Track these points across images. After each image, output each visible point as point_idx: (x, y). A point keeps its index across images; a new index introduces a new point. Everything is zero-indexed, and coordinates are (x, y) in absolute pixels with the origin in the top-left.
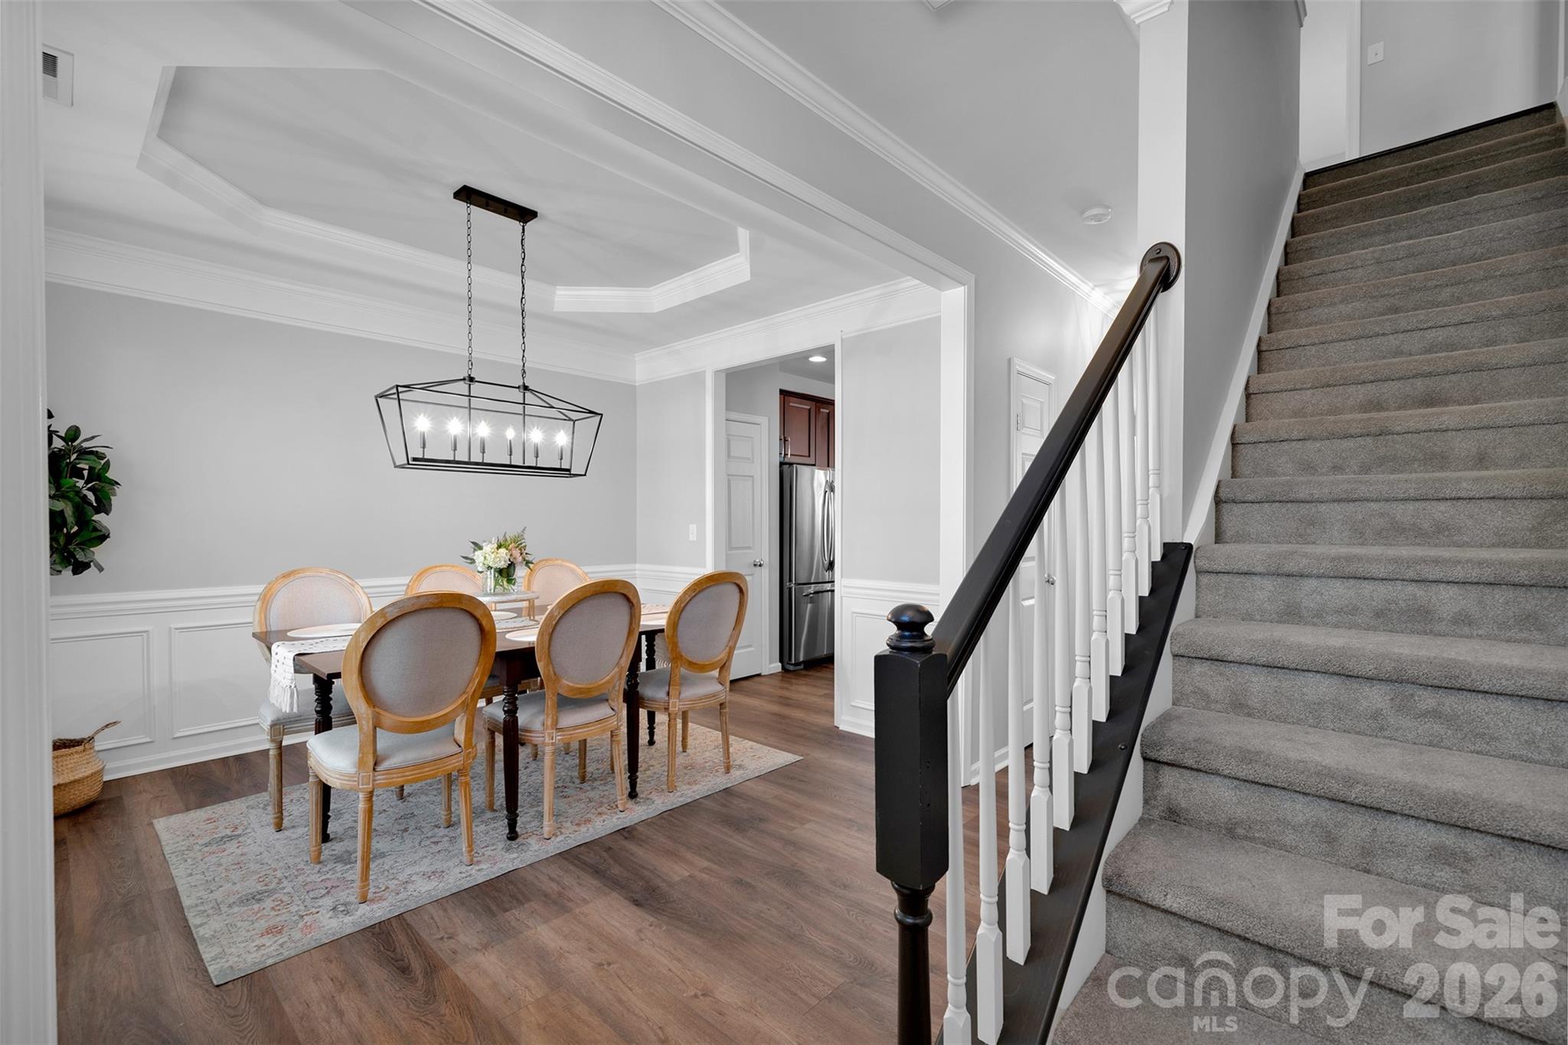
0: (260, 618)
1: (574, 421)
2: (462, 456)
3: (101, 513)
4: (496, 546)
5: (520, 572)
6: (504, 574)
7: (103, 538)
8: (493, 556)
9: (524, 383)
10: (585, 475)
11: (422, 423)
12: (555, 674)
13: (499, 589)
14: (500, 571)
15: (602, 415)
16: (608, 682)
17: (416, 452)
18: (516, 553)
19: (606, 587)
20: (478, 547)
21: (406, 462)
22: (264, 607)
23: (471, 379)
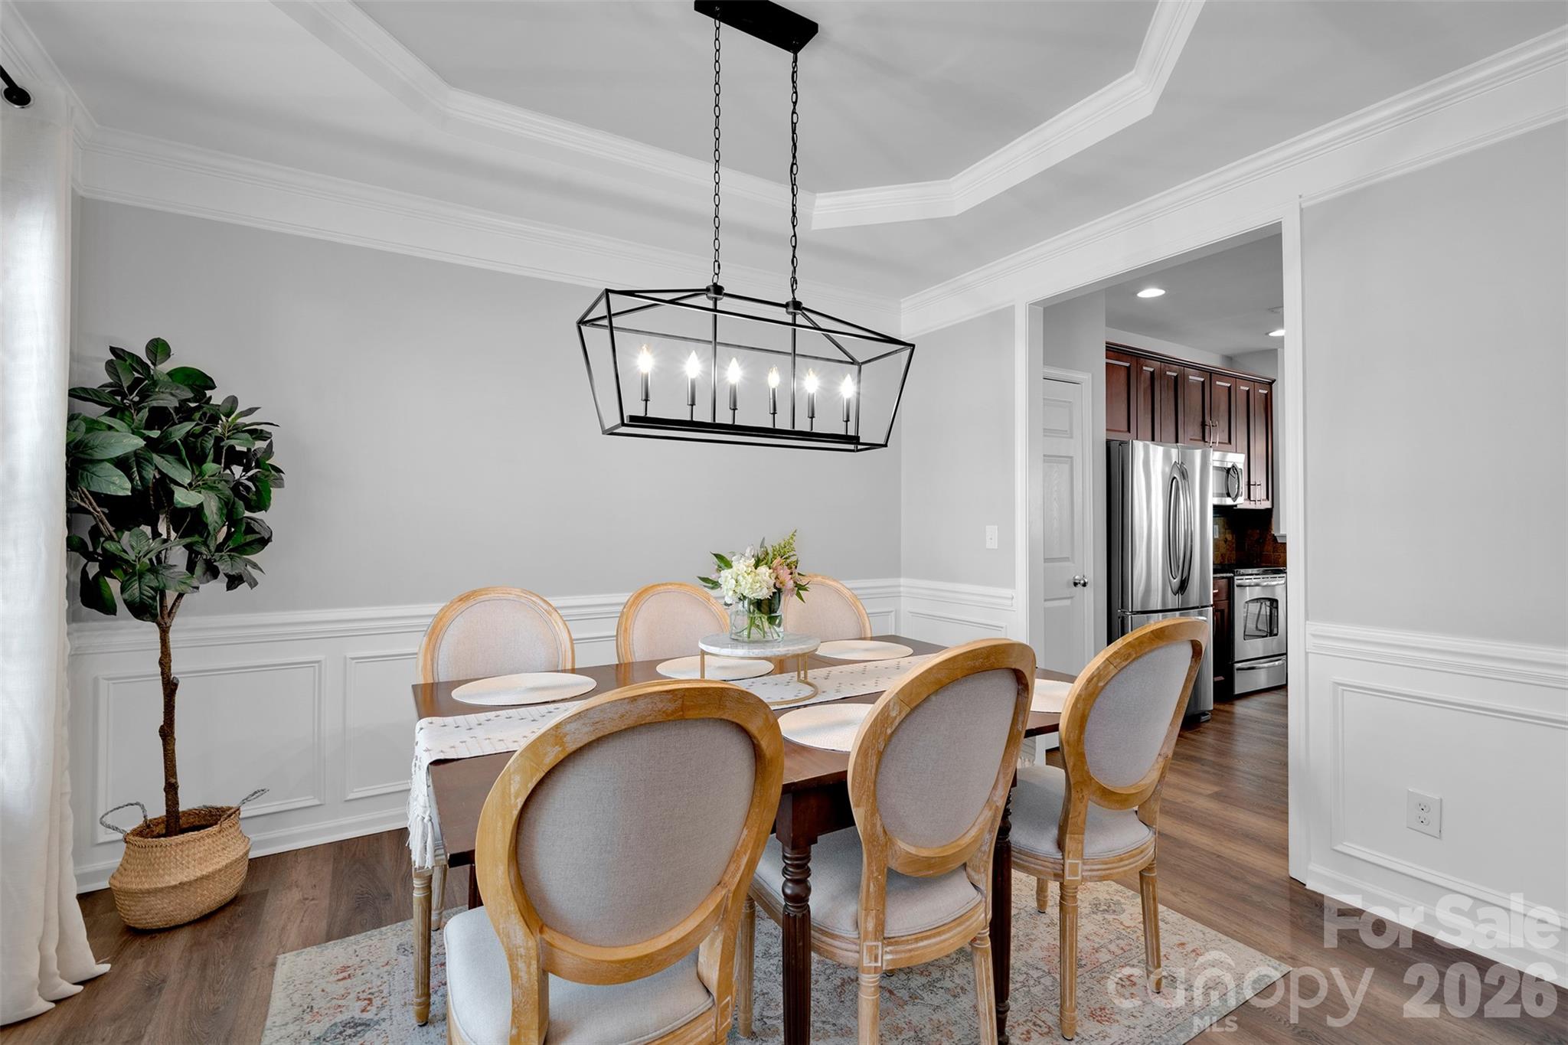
0: (425, 660)
1: (860, 365)
2: (703, 415)
3: (262, 510)
4: (753, 561)
5: (789, 606)
6: (765, 607)
7: (264, 542)
8: (750, 579)
9: (794, 298)
10: (885, 445)
11: (644, 361)
12: (885, 832)
13: (756, 634)
14: (758, 604)
15: (913, 346)
16: (975, 840)
17: (634, 408)
18: (784, 573)
19: (992, 659)
20: (723, 562)
21: (619, 421)
22: (431, 646)
23: (718, 290)
